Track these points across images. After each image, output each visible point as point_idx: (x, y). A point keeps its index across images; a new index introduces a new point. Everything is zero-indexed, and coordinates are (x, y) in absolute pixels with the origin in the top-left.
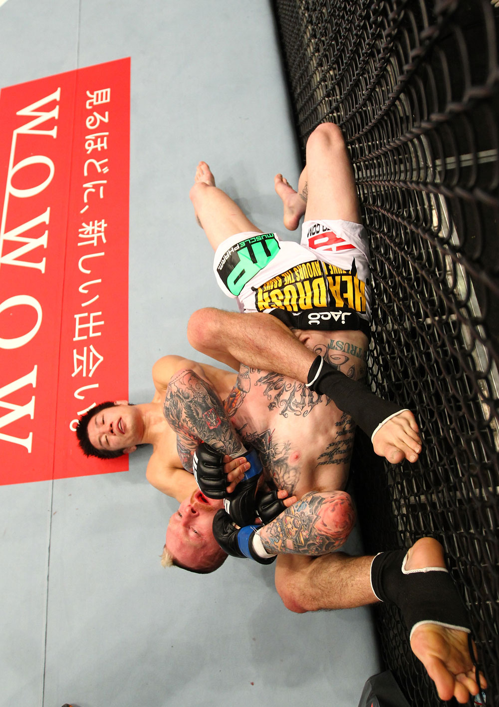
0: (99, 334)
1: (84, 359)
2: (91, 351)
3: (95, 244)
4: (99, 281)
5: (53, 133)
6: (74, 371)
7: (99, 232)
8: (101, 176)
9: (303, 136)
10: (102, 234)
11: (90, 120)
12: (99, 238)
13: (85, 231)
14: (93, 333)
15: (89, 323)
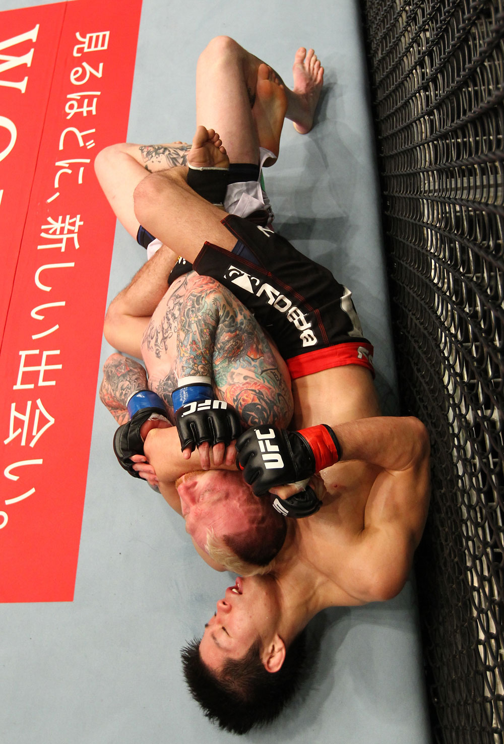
0: (53, 383)
1: (26, 418)
2: (38, 408)
3: (63, 250)
4: (63, 304)
5: (22, 86)
6: (8, 436)
7: (70, 232)
8: (83, 152)
9: (382, 121)
10: (75, 236)
11: (77, 72)
12: (70, 241)
13: (51, 229)
14: (44, 380)
15: (40, 365)
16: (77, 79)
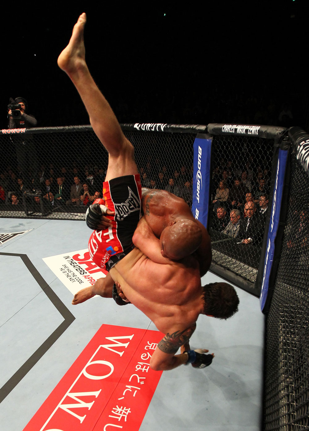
3: (119, 420)
5: (121, 354)
7: (124, 414)
8: (138, 385)
10: (126, 416)
11: (144, 355)
12: (123, 418)
13: (117, 410)
16: (143, 358)
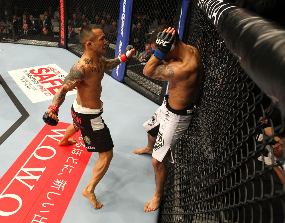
3: (58, 189)
4: (53, 205)
7: (62, 185)
8: (73, 165)
10: (63, 187)
12: (61, 188)
13: (57, 182)
15: (40, 221)
16: (77, 145)
